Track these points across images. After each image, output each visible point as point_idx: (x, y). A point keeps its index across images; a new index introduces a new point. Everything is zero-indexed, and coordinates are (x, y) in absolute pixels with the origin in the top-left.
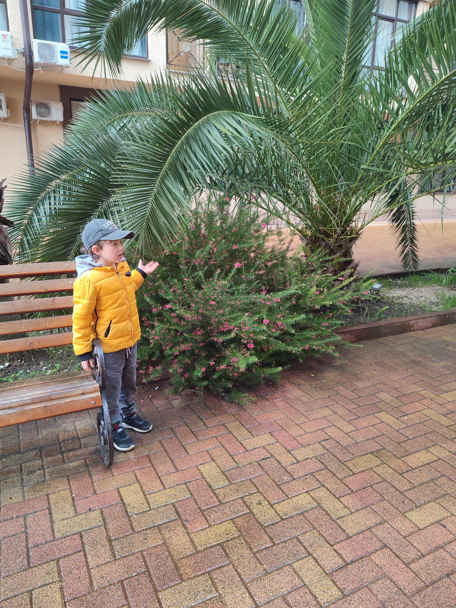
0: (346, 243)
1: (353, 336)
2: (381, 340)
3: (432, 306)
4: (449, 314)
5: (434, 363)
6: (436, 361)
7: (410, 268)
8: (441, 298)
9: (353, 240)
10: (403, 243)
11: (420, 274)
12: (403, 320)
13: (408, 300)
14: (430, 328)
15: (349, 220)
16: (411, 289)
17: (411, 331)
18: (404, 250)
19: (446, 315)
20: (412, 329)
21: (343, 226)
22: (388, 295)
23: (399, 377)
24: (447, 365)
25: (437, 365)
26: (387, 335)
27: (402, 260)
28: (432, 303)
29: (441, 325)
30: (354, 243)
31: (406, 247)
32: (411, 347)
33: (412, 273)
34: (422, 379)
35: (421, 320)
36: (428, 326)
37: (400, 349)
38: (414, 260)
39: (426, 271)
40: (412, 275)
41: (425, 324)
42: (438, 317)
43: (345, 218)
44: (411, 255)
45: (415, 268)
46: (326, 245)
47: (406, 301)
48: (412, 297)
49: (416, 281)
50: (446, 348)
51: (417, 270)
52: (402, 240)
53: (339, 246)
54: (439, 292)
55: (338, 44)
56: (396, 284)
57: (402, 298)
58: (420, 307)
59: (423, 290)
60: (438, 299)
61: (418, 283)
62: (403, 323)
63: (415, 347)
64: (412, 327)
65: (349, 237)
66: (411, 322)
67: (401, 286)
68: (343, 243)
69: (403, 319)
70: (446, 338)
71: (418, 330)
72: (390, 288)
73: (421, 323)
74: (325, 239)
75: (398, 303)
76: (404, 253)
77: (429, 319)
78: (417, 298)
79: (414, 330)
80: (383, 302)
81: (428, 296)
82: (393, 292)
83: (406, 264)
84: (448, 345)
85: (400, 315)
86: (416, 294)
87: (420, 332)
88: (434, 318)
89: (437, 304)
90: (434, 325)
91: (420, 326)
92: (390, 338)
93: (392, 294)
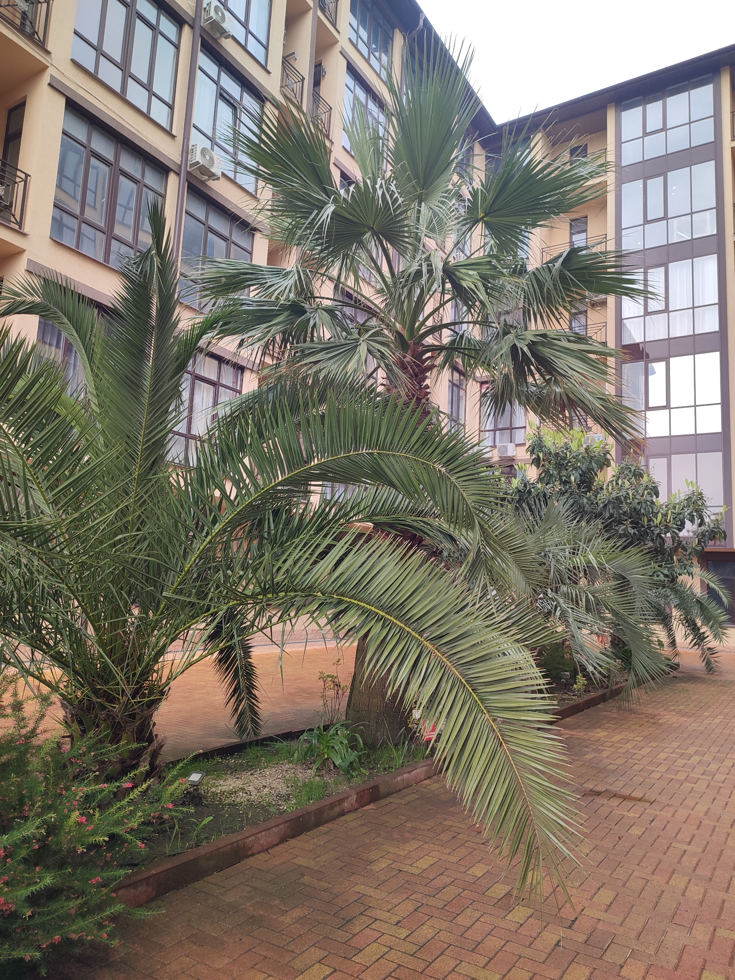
0: (142, 711)
1: (151, 888)
2: (199, 885)
3: (280, 802)
4: (302, 816)
5: (283, 915)
6: (287, 911)
7: (248, 735)
8: (292, 786)
9: (153, 704)
10: (236, 695)
11: (262, 745)
12: (234, 840)
13: (244, 795)
14: (277, 845)
15: (148, 671)
16: (249, 773)
17: (248, 857)
18: (238, 705)
19: (299, 817)
20: (250, 853)
21: (138, 682)
22: (213, 790)
23: (227, 960)
24: (302, 915)
25: (287, 919)
26: (209, 872)
27: (236, 723)
28: (279, 796)
29: (293, 837)
30: (157, 709)
31: (241, 701)
32: (249, 889)
33: (251, 743)
34: (265, 953)
35: (263, 833)
36: (275, 843)
37: (230, 898)
38: (254, 722)
39: (271, 739)
40: (250, 748)
41: (269, 840)
42: (288, 824)
43: (140, 669)
44: (249, 713)
45: (255, 734)
46: (108, 716)
47: (242, 797)
48: (251, 788)
49: (257, 757)
50: (300, 881)
51: (259, 738)
52: (235, 691)
53: (130, 716)
54: (290, 775)
55: (130, 421)
56: (228, 766)
57: (235, 792)
58: (263, 808)
59: (268, 773)
60: (288, 787)
61: (260, 761)
62: (235, 844)
63: (255, 889)
64: (250, 849)
65: (147, 699)
66: (248, 840)
67: (234, 771)
68: (137, 711)
69: (235, 838)
70: (300, 861)
71: (259, 852)
72: (218, 776)
73: (265, 839)
74: (107, 704)
75: (230, 804)
76: (239, 711)
77: (274, 829)
78: (258, 790)
79: (253, 855)
80: (206, 806)
81: (275, 785)
82: (221, 782)
83: (241, 729)
84: (303, 875)
85: (231, 828)
86: (257, 783)
87: (262, 856)
88: (282, 826)
89: (287, 798)
90: (283, 840)
91: (262, 845)
92: (215, 877)
93: (220, 788)
